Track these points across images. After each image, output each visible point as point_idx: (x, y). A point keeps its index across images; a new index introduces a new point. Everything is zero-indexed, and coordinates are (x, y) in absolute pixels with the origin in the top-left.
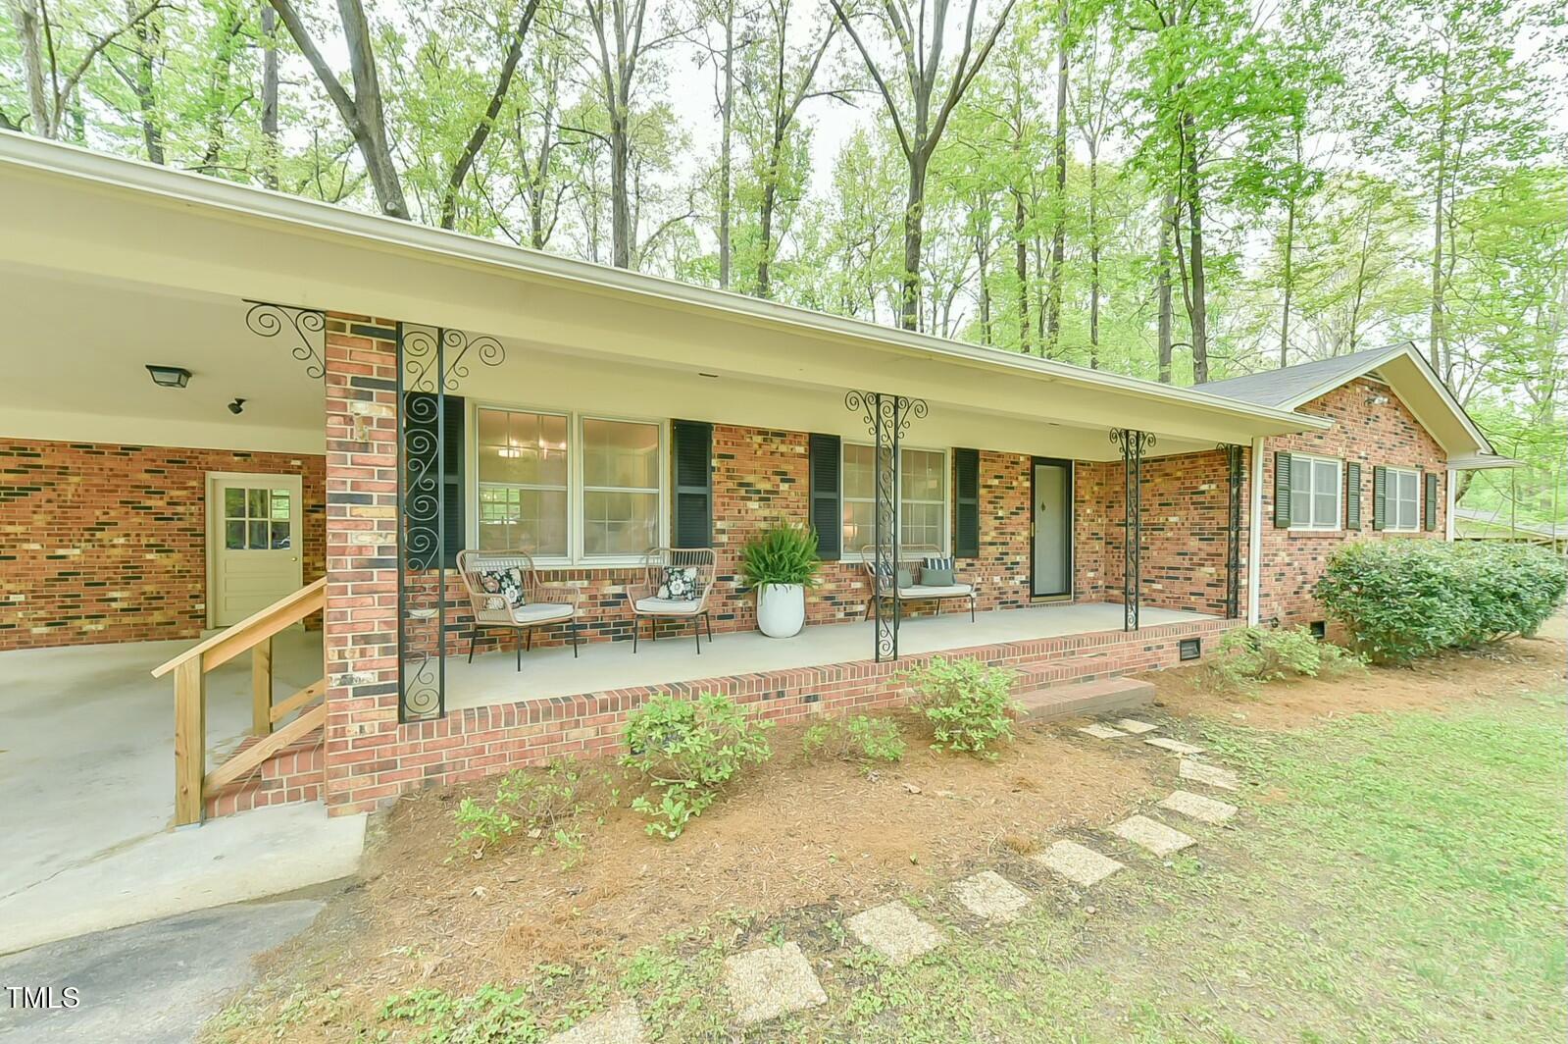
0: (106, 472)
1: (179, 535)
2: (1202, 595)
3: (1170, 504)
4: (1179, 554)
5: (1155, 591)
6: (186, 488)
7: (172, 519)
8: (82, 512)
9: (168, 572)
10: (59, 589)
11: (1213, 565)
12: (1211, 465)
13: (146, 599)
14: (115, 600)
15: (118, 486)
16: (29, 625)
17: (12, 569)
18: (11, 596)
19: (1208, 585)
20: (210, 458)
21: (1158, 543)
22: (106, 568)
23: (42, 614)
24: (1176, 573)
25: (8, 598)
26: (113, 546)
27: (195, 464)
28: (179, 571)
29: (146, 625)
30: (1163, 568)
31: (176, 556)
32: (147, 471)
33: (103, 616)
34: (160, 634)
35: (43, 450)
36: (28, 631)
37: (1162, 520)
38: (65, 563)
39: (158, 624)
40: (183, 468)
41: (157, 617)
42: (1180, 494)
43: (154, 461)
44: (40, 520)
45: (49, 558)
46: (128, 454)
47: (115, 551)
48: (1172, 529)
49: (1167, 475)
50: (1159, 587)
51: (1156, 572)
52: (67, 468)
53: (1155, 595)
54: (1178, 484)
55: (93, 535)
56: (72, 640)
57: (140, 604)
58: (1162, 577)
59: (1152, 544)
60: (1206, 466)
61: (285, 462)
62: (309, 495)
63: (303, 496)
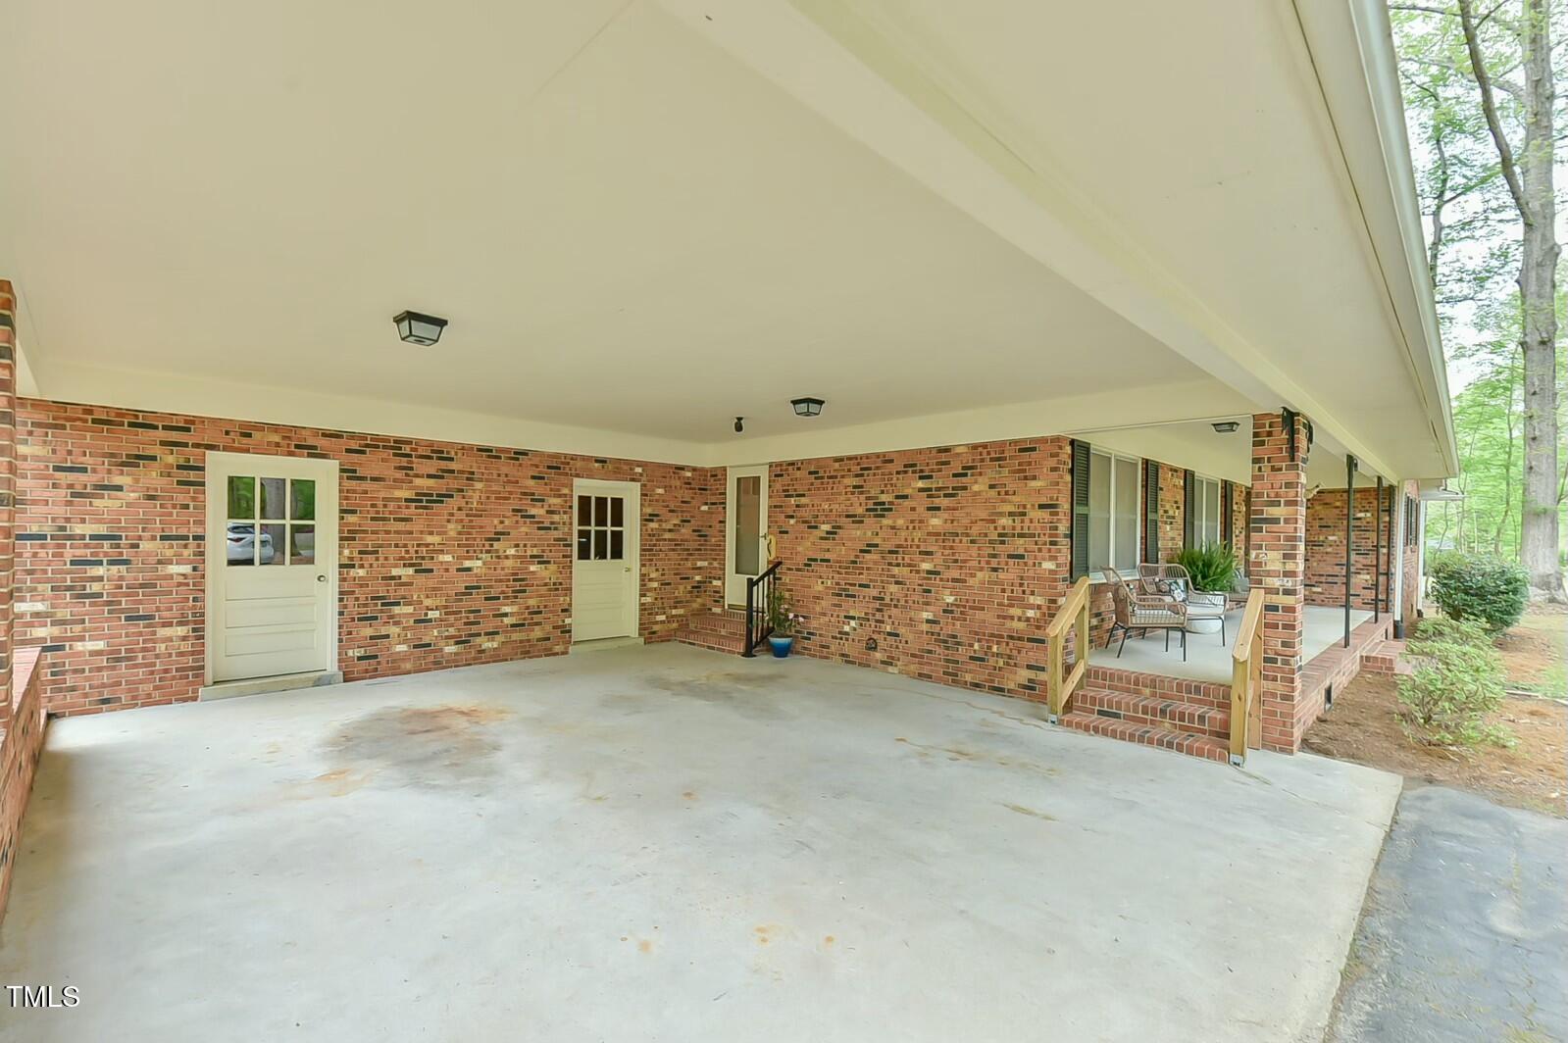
0: (503, 478)
1: (554, 545)
2: (1359, 595)
3: (1329, 527)
4: (1337, 565)
5: (1314, 593)
6: (560, 496)
7: (549, 529)
8: (484, 521)
9: (546, 585)
10: (467, 603)
11: (1368, 574)
12: (1366, 499)
13: (530, 613)
14: (506, 615)
15: (511, 493)
16: (442, 643)
17: (431, 583)
18: (429, 612)
19: (1364, 588)
20: (579, 464)
21: (1318, 557)
22: (501, 581)
23: (452, 631)
24: (1335, 579)
25: (426, 614)
26: (507, 557)
27: (567, 470)
28: (554, 584)
29: (529, 641)
30: (1323, 575)
31: (552, 567)
32: (533, 477)
33: (497, 633)
34: (539, 651)
35: (456, 454)
36: (441, 650)
37: (1321, 538)
38: (471, 576)
39: (539, 640)
40: (559, 474)
41: (538, 633)
42: (1339, 519)
43: (537, 466)
44: (452, 529)
45: (459, 570)
46: (518, 459)
47: (509, 563)
48: (1331, 546)
49: (1326, 504)
50: (1319, 590)
51: (1316, 579)
52: (473, 473)
53: (1314, 597)
54: (1337, 511)
55: (492, 545)
56: (475, 659)
57: (525, 619)
58: (1321, 583)
59: (1313, 557)
60: (1362, 499)
61: (631, 469)
62: (647, 503)
63: (641, 505)
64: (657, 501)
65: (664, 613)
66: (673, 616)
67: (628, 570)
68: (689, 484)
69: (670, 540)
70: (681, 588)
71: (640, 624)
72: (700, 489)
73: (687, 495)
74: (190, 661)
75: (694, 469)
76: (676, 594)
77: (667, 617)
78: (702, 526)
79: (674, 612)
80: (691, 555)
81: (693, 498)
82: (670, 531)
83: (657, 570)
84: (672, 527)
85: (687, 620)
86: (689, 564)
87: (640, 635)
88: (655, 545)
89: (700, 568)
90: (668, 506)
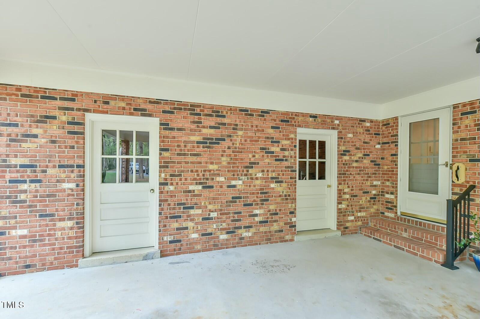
0: (255, 128)
1: (286, 171)
6: (289, 139)
7: (282, 160)
8: (243, 155)
9: (280, 196)
10: (233, 208)
13: (271, 214)
14: (256, 215)
15: (259, 137)
16: (219, 233)
17: (212, 195)
18: (211, 213)
20: (300, 118)
22: (253, 193)
23: (224, 225)
25: (209, 215)
26: (257, 179)
27: (293, 123)
28: (285, 196)
29: (270, 232)
31: (284, 185)
32: (273, 128)
33: (251, 227)
34: (276, 238)
35: (227, 113)
36: (218, 237)
38: (235, 191)
39: (276, 232)
40: (288, 125)
41: (275, 227)
43: (275, 120)
44: (225, 160)
45: (229, 187)
46: (263, 116)
47: (258, 182)
52: (237, 125)
55: (248, 171)
56: (238, 243)
57: (268, 218)
61: (332, 122)
62: (342, 144)
63: (338, 145)
64: (348, 142)
65: (353, 215)
66: (358, 217)
67: (329, 186)
68: (369, 131)
69: (356, 167)
70: (364, 198)
71: (338, 222)
72: (375, 134)
73: (367, 138)
74: (74, 243)
75: (371, 121)
76: (361, 202)
77: (355, 218)
78: (377, 158)
79: (359, 214)
80: (370, 177)
81: (371, 140)
82: (357, 161)
83: (349, 187)
84: (357, 159)
85: (367, 220)
86: (369, 183)
87: (338, 229)
88: (347, 171)
89: (375, 186)
90: (355, 145)
